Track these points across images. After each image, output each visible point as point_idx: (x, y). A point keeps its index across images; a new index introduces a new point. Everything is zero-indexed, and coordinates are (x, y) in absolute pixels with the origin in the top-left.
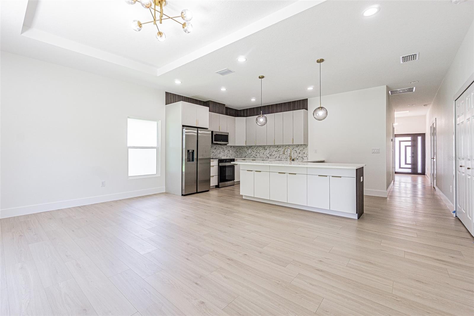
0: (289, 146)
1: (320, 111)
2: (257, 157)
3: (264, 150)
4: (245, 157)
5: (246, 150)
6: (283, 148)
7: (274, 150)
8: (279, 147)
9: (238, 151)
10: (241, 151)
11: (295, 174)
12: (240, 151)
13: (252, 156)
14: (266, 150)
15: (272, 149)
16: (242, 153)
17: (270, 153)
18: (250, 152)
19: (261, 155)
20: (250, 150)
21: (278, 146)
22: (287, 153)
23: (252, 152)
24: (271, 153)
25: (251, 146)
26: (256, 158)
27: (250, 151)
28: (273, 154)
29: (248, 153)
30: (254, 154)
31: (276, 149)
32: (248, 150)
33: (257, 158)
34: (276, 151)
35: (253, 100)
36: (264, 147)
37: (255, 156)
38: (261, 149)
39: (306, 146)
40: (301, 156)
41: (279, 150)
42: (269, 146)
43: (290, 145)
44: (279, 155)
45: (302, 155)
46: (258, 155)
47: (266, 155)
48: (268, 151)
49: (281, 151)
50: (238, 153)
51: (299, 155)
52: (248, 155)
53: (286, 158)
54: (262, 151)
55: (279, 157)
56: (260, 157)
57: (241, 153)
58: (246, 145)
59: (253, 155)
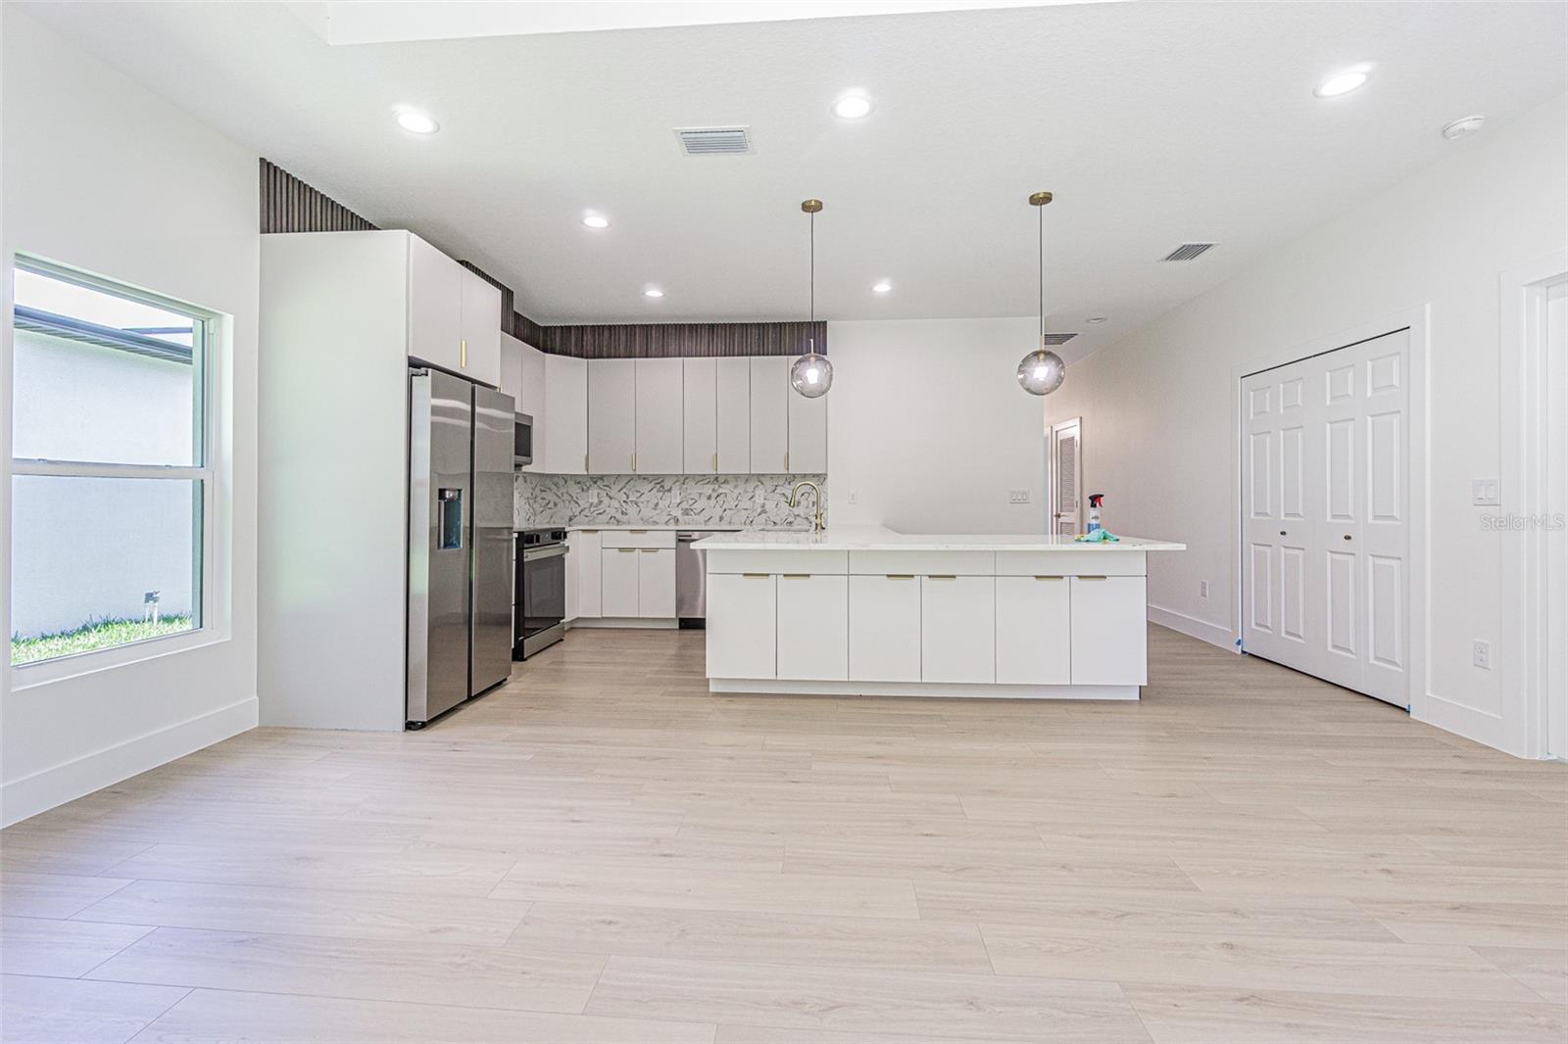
0: (762, 479)
1: (1041, 363)
2: (625, 518)
3: (658, 491)
4: (570, 520)
5: (575, 490)
6: (736, 487)
7: (701, 494)
8: (721, 480)
9: (536, 497)
10: (550, 496)
11: (954, 577)
12: (544, 495)
13: (605, 517)
14: (669, 490)
15: (693, 489)
16: (555, 505)
17: (685, 505)
18: (595, 500)
19: (647, 512)
20: (594, 491)
21: (716, 479)
22: (754, 502)
23: (606, 500)
24: (691, 502)
25: (602, 477)
26: (624, 523)
27: (593, 495)
28: (698, 507)
29: (587, 505)
30: (612, 507)
31: (708, 489)
32: (583, 490)
33: (629, 523)
34: (709, 498)
35: (654, 293)
36: (659, 481)
37: (619, 516)
38: (645, 487)
39: (822, 480)
40: (802, 515)
41: (720, 491)
42: (682, 479)
43: (763, 475)
44: (723, 509)
45: (806, 511)
46: (632, 510)
47: (665, 513)
48: (675, 496)
49: (729, 498)
50: (536, 506)
51: (796, 510)
52: (586, 512)
53: (748, 522)
54: (654, 496)
55: (721, 518)
56: (642, 519)
57: (551, 505)
58: (588, 471)
59: (612, 512)
